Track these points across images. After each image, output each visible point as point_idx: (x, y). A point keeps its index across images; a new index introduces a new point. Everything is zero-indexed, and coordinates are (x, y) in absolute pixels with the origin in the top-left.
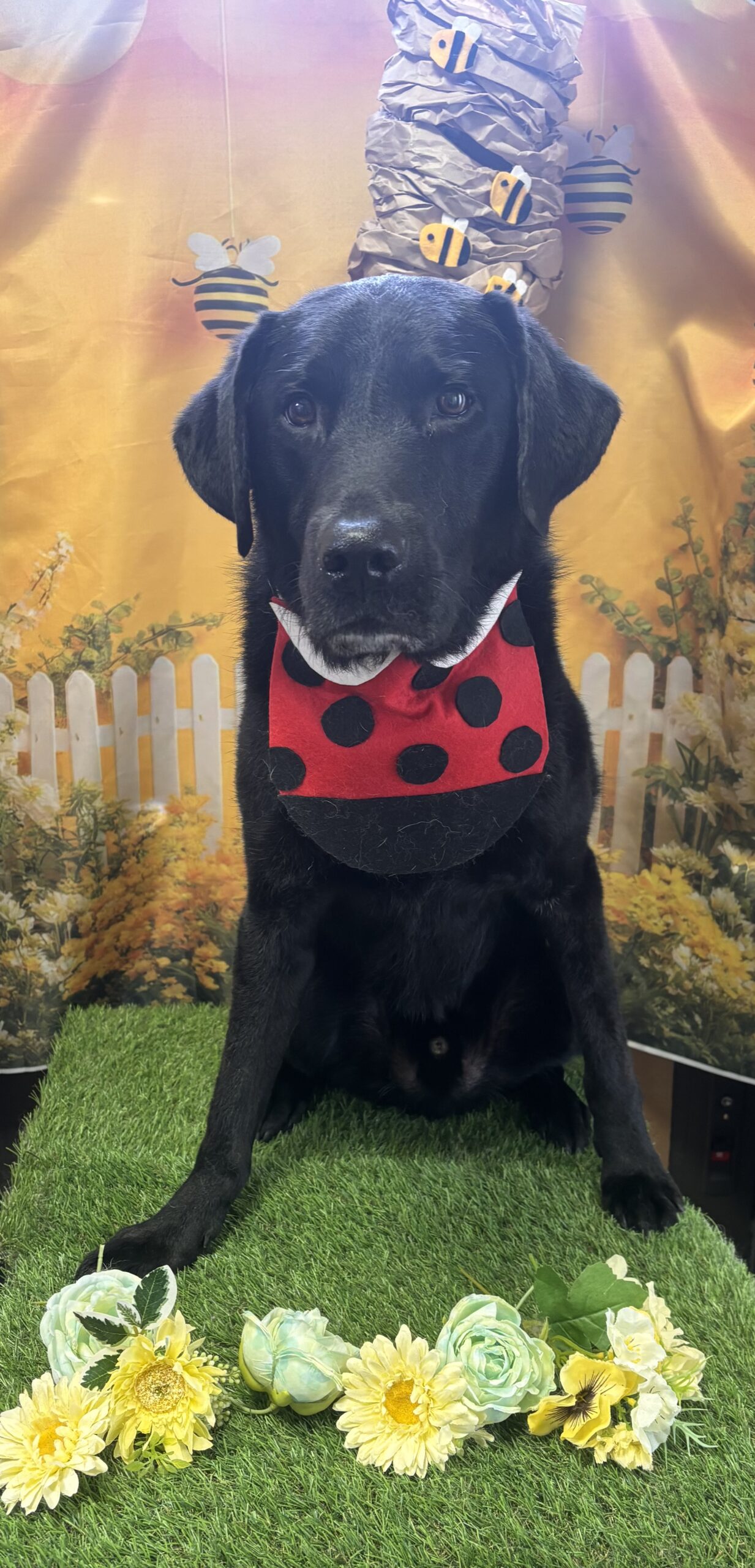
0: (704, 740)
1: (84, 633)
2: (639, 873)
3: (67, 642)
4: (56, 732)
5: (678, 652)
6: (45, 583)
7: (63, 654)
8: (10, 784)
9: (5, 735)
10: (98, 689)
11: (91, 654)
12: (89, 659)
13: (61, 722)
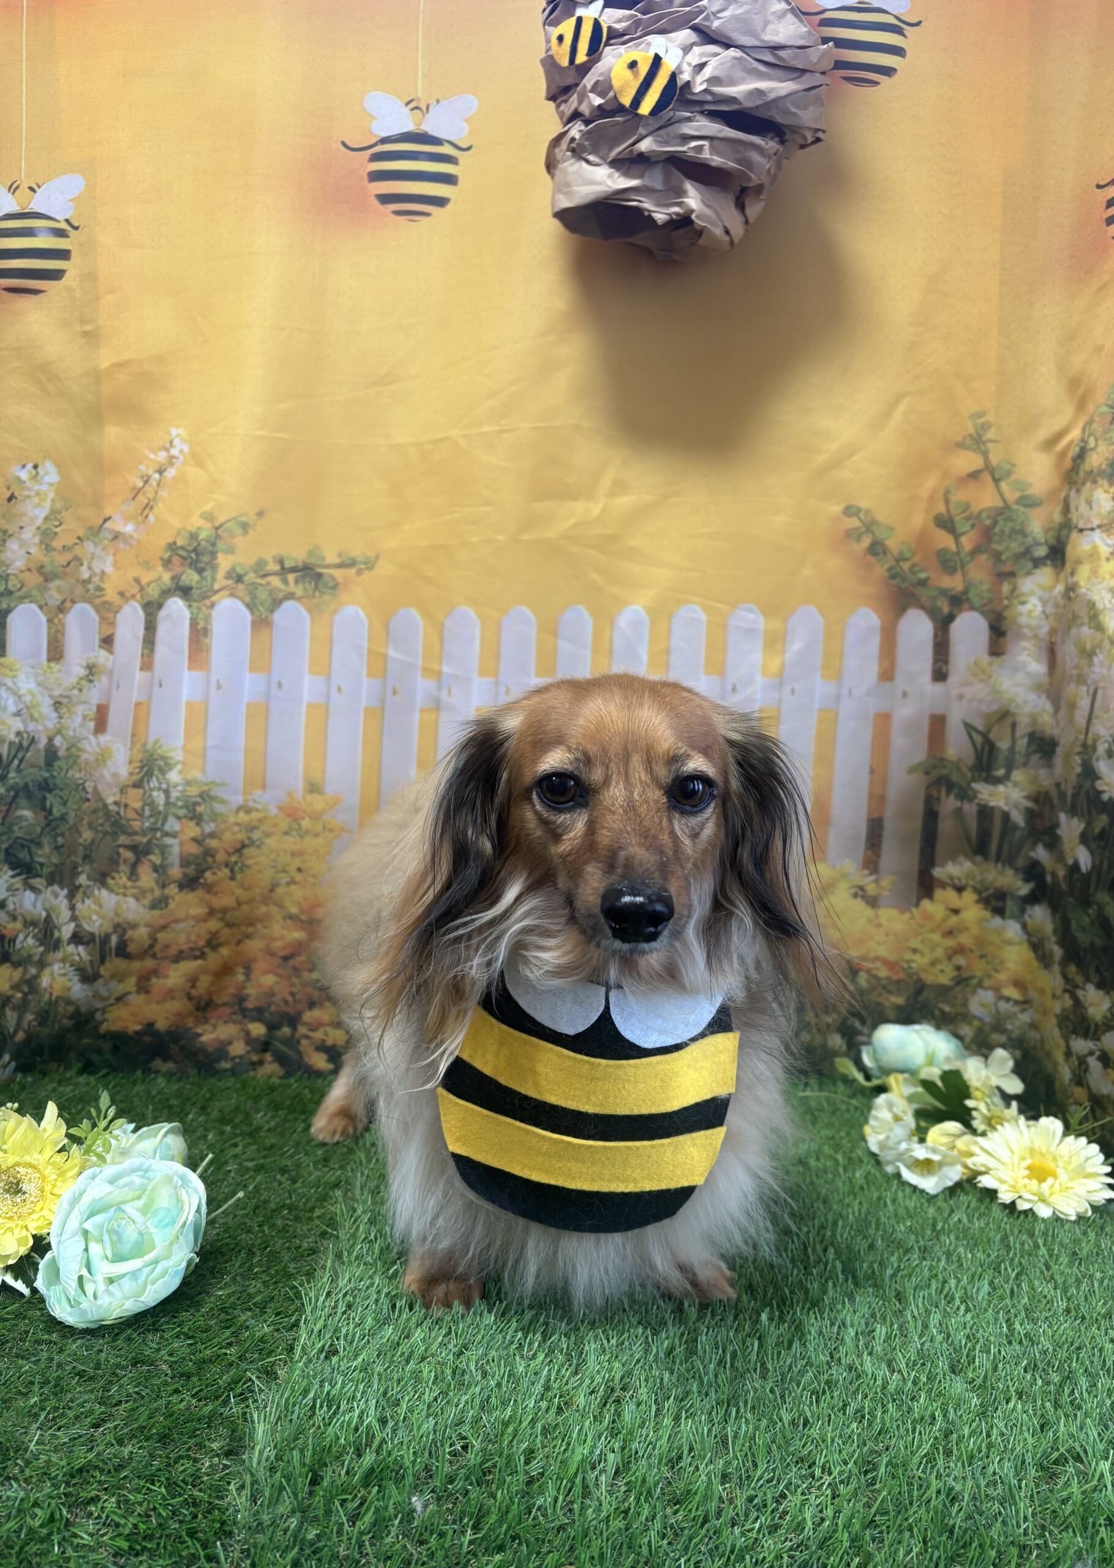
0: (1004, 715)
1: (188, 551)
2: (917, 905)
3: (167, 564)
4: (139, 676)
5: (966, 606)
6: (150, 491)
7: (160, 578)
8: (85, 745)
9: (83, 682)
10: (194, 623)
11: (190, 577)
12: (188, 583)
13: (147, 664)
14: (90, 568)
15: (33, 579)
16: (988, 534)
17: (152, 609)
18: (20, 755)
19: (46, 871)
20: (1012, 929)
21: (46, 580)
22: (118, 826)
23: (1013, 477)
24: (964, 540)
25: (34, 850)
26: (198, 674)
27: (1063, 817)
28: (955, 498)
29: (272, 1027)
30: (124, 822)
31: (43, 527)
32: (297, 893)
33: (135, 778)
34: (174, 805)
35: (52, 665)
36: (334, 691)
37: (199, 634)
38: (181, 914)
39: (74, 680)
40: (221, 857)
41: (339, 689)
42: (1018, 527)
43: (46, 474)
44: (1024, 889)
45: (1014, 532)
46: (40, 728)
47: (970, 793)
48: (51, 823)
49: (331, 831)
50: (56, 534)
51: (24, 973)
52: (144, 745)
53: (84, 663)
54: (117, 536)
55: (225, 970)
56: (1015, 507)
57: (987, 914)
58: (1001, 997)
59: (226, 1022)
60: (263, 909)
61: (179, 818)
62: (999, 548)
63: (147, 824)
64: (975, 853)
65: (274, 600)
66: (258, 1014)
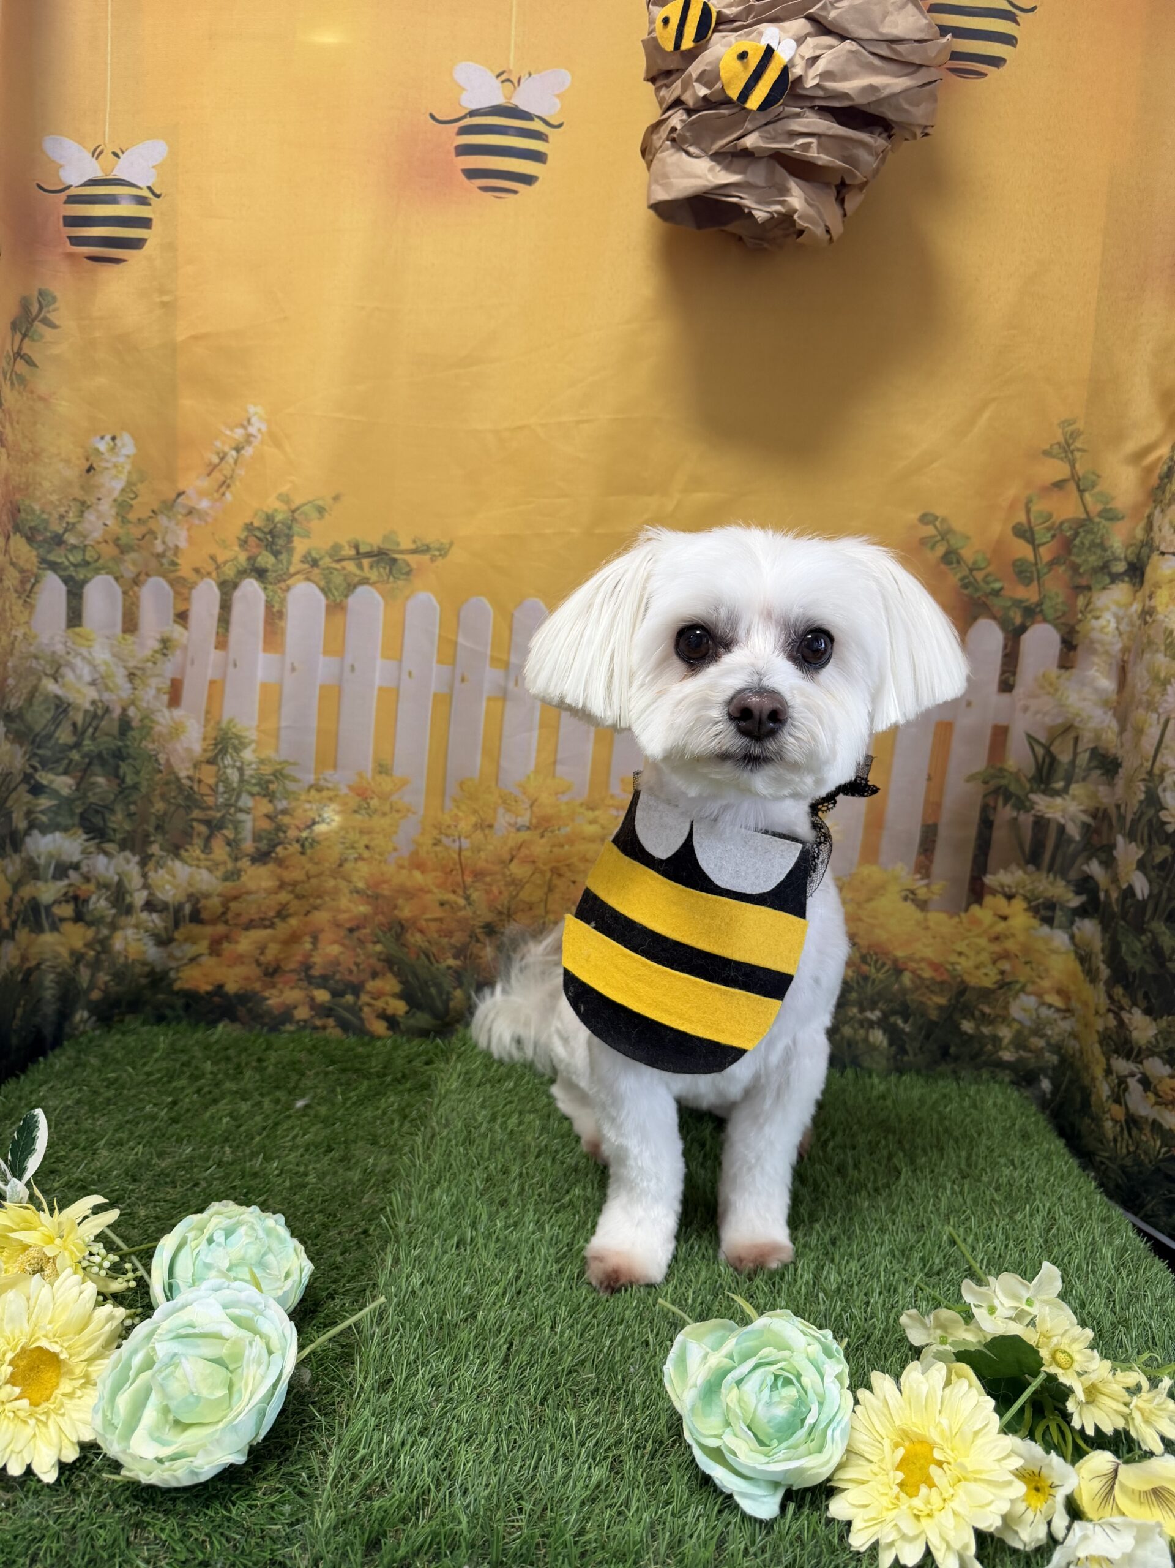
0: (1068, 729)
1: (264, 532)
2: (966, 910)
3: (243, 543)
4: (214, 655)
5: (1039, 617)
6: (226, 468)
7: (236, 558)
8: (158, 717)
9: (158, 656)
10: (269, 606)
11: (266, 559)
12: (263, 565)
13: (222, 643)
14: (164, 542)
15: (109, 550)
16: (1068, 546)
17: (227, 588)
18: (94, 723)
19: (119, 836)
20: (1060, 939)
21: (122, 552)
22: (190, 799)
23: (1097, 490)
24: (1042, 550)
25: (107, 815)
26: (273, 657)
27: (1120, 840)
28: (1035, 508)
29: (336, 994)
30: (197, 797)
31: (120, 499)
32: (364, 869)
33: (209, 755)
34: (248, 782)
35: (127, 636)
36: (405, 676)
37: (274, 616)
38: (252, 885)
39: (148, 653)
40: (292, 833)
41: (410, 674)
42: (1098, 541)
43: (123, 445)
44: (1075, 901)
45: (1093, 544)
46: (114, 697)
47: (1028, 804)
48: (124, 791)
49: (398, 811)
50: (132, 506)
51: (98, 932)
52: (219, 723)
53: (158, 637)
54: (191, 512)
55: (294, 939)
56: (1097, 519)
57: (1035, 922)
58: (1043, 1004)
59: (292, 988)
60: (331, 883)
61: (252, 795)
62: (1078, 560)
63: (221, 800)
64: (1028, 862)
65: (349, 585)
66: (323, 982)
